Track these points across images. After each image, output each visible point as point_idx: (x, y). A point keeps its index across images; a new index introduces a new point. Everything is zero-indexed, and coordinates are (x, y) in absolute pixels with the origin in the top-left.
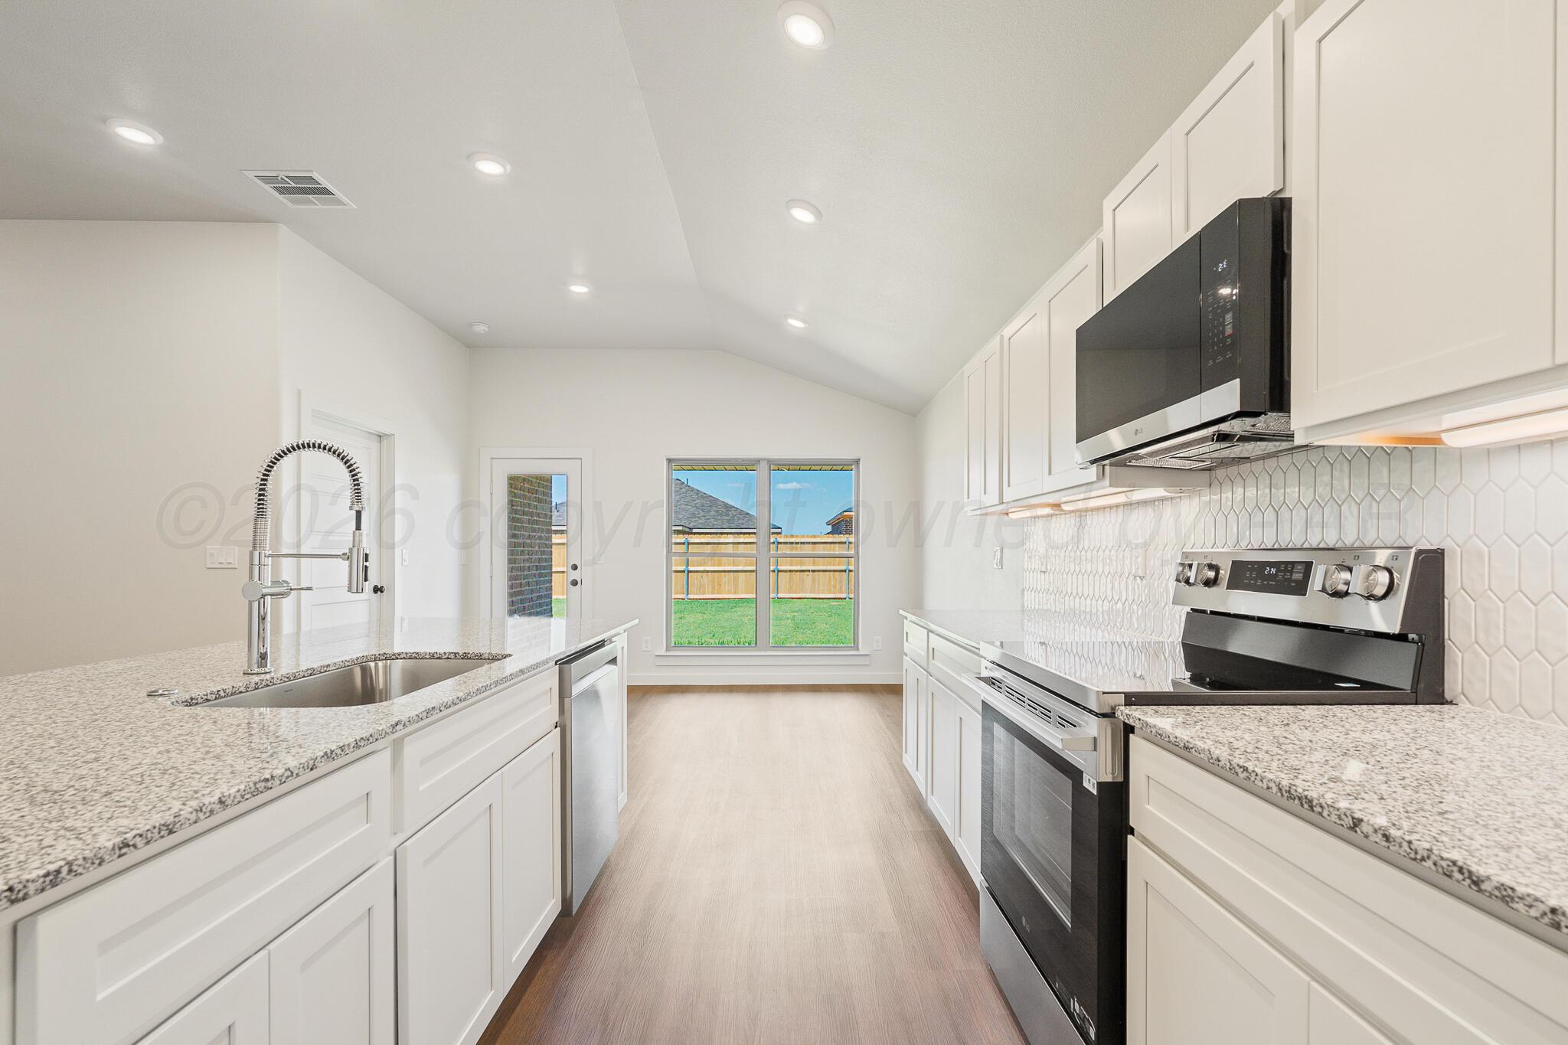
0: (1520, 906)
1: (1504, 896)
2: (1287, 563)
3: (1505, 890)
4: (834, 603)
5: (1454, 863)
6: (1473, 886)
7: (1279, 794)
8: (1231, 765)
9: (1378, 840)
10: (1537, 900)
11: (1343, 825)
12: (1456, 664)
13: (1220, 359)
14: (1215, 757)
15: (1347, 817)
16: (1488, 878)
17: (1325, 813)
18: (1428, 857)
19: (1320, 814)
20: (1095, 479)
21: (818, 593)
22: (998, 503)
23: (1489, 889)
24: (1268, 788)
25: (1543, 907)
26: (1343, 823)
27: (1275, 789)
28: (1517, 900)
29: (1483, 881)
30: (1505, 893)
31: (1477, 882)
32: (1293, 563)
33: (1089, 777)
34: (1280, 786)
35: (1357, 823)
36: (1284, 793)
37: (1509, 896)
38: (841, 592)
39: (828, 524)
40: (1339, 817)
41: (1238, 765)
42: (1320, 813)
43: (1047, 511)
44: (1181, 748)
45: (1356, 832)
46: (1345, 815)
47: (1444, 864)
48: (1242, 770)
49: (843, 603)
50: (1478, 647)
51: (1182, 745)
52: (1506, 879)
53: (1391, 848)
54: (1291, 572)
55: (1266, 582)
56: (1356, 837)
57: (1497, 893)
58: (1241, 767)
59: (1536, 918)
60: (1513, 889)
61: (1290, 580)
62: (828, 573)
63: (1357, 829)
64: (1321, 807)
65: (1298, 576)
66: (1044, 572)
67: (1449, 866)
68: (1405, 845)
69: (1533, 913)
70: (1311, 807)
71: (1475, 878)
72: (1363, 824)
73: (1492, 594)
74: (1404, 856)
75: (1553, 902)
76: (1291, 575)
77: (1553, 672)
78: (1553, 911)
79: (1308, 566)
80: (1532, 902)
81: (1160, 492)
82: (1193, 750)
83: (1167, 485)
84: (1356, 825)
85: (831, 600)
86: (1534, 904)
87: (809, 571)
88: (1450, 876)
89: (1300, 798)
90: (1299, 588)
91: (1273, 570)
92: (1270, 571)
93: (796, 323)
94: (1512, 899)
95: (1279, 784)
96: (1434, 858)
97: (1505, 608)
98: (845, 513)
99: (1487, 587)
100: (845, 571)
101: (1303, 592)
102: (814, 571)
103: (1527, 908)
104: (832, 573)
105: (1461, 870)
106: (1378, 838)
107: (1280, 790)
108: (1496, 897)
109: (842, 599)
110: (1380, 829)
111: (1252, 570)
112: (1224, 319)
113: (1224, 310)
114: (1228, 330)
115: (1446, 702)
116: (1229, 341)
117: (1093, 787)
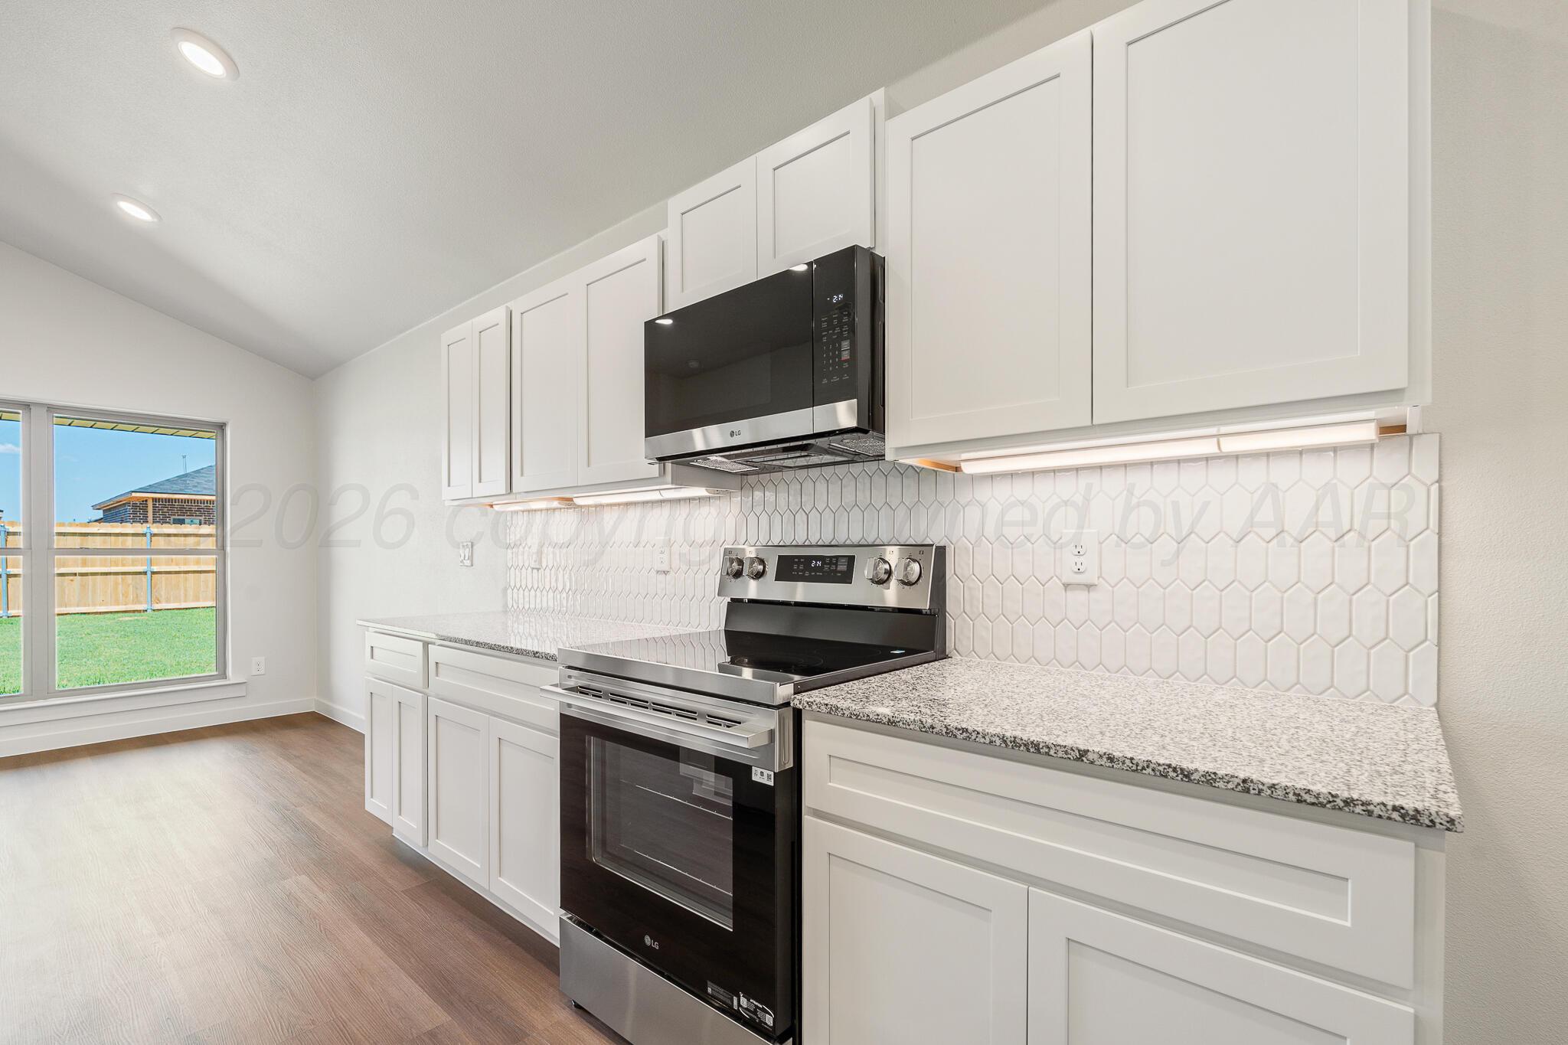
0: (1221, 784)
1: (1208, 780)
2: (831, 558)
3: (1210, 775)
4: (127, 618)
5: (1169, 766)
6: (1184, 779)
7: (1004, 745)
8: (947, 729)
9: (1103, 763)
10: (1232, 777)
11: (1070, 759)
12: (950, 628)
13: (836, 379)
14: (928, 725)
15: (1074, 751)
16: (1196, 770)
17: (1052, 752)
18: (1148, 767)
19: (1047, 754)
20: (658, 475)
21: (94, 605)
22: (504, 493)
23: (1197, 778)
24: (991, 742)
25: (1237, 781)
26: (1069, 756)
27: (998, 742)
28: (1218, 780)
29: (1192, 774)
30: (1209, 778)
31: (1187, 775)
32: (837, 557)
33: (760, 770)
34: (1005, 739)
35: (1083, 753)
36: (1009, 743)
37: (1212, 779)
38: (137, 601)
39: (96, 507)
40: (1066, 753)
41: (956, 728)
42: (1046, 752)
43: (555, 504)
44: (884, 724)
45: (1082, 760)
46: (1072, 749)
47: (1161, 768)
48: (961, 732)
49: (144, 616)
50: (966, 616)
51: (885, 720)
52: (1210, 767)
53: (1115, 766)
54: (836, 564)
55: (813, 574)
56: (1084, 765)
57: (1203, 779)
58: (959, 730)
59: (1233, 789)
60: (1215, 774)
61: (836, 571)
62: (112, 576)
63: (1084, 758)
64: (1048, 747)
65: (842, 567)
66: (538, 569)
67: (1165, 769)
68: (1128, 762)
69: (1230, 786)
70: (1038, 751)
71: (1186, 773)
72: (1089, 753)
73: (975, 578)
74: (1127, 770)
75: (1242, 776)
76: (836, 567)
77: (1012, 628)
78: (1244, 781)
79: (851, 559)
80: (1228, 778)
81: (701, 492)
82: (901, 723)
83: (708, 486)
84: (1082, 756)
85: (119, 615)
86: (1231, 780)
87: (75, 574)
88: (1166, 777)
89: (1025, 745)
90: (846, 577)
91: (819, 563)
92: (816, 563)
93: (133, 211)
94: (1215, 780)
95: (1003, 737)
96: (1152, 766)
97: (983, 587)
98: (134, 494)
99: (971, 573)
100: (145, 573)
101: (848, 581)
102: (82, 575)
103: (1226, 784)
104: (120, 577)
105: (1175, 770)
106: (1104, 761)
107: (1005, 742)
108: (1202, 782)
109: (139, 611)
110: (1105, 754)
111: (799, 563)
112: (840, 345)
113: (841, 338)
114: (846, 356)
115: (946, 657)
116: (846, 365)
117: (769, 777)
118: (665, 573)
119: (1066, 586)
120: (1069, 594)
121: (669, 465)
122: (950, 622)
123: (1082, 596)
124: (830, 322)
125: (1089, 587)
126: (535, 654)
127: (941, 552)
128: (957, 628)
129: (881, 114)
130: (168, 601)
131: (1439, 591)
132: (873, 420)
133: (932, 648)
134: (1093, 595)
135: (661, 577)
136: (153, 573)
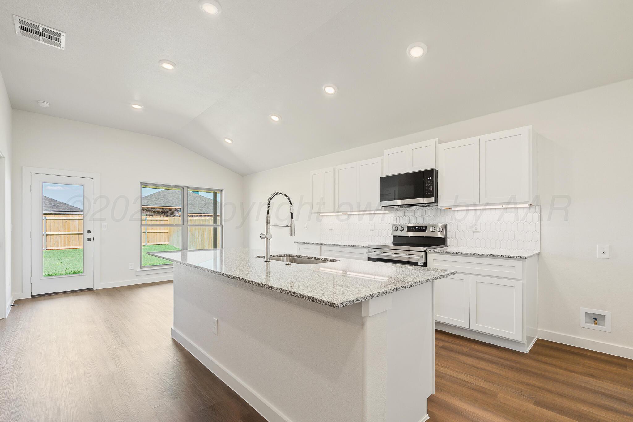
13: (430, 193)
27: (465, 254)
32: (422, 226)
33: (420, 263)
50: (452, 238)
54: (422, 228)
55: (416, 230)
77: (462, 240)
79: (426, 227)
90: (425, 230)
91: (418, 228)
97: (455, 232)
99: (453, 230)
111: (413, 228)
112: (430, 187)
113: (430, 186)
114: (431, 189)
115: (447, 247)
116: (431, 191)
117: (422, 264)
118: (373, 230)
119: (473, 232)
120: (474, 233)
121: (383, 207)
122: (448, 240)
123: (477, 234)
124: (428, 183)
125: (478, 232)
126: (359, 246)
127: (446, 225)
128: (449, 241)
129: (437, 143)
130: (151, 242)
131: (540, 232)
132: (436, 201)
133: (445, 245)
134: (479, 233)
135: (372, 231)
136: (147, 233)
